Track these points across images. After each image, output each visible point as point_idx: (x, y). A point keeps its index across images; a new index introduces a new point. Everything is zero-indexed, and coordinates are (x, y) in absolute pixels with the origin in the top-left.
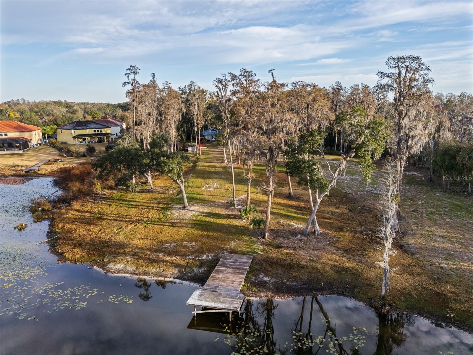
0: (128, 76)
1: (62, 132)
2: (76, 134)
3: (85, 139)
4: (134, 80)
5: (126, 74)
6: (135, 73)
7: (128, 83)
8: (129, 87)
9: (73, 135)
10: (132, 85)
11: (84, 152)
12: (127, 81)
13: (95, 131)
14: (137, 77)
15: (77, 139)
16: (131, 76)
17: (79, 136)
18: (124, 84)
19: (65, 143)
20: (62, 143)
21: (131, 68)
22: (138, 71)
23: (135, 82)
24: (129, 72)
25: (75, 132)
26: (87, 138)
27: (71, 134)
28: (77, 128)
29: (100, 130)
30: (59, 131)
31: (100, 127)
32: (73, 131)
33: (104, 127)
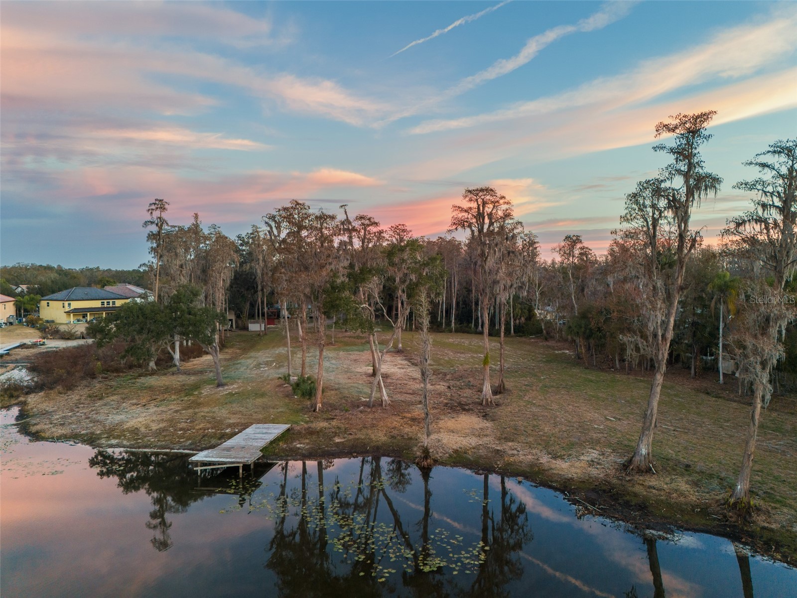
0: (151, 213)
1: (48, 306)
2: (72, 307)
3: (84, 316)
4: (160, 218)
5: (149, 210)
6: (163, 208)
7: (152, 223)
8: (154, 229)
9: (67, 309)
10: (157, 225)
11: (82, 333)
12: (149, 218)
13: (103, 303)
14: (165, 215)
15: (72, 315)
16: (157, 214)
17: (76, 311)
18: (146, 224)
19: (53, 321)
20: (47, 322)
21: (157, 202)
22: (166, 206)
23: (161, 221)
24: (153, 207)
25: (69, 305)
26: (88, 314)
27: (64, 307)
28: (73, 297)
29: (111, 301)
30: (44, 303)
31: (113, 296)
32: (66, 303)
33: (120, 297)
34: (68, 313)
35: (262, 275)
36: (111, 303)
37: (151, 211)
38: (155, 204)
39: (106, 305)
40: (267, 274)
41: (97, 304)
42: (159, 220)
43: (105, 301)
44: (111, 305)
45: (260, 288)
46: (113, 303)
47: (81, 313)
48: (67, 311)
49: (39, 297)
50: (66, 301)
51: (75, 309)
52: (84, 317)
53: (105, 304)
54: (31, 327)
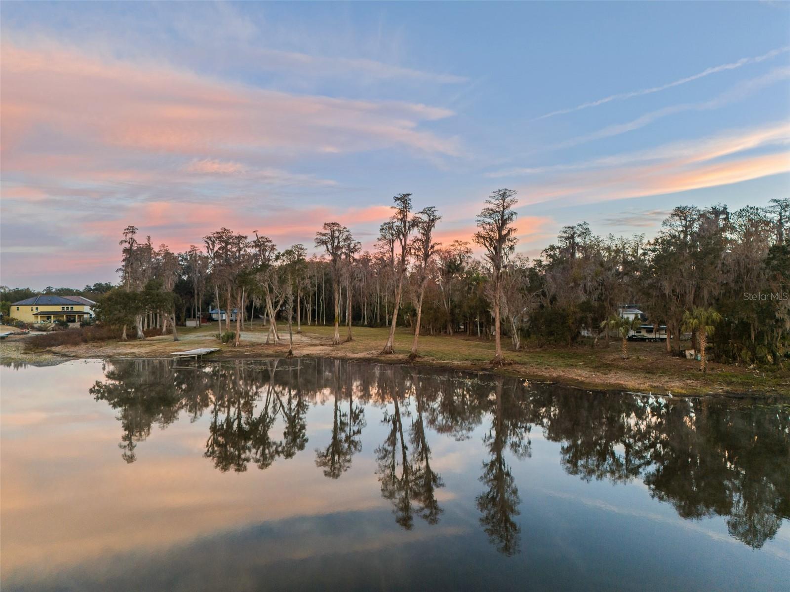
1: (18, 310)
2: (39, 311)
4: (132, 238)
5: (124, 233)
6: (133, 232)
7: (126, 241)
8: (127, 246)
10: (129, 243)
12: (124, 239)
13: (63, 308)
14: (135, 237)
15: (39, 316)
16: (129, 235)
17: (42, 314)
18: (121, 242)
21: (130, 228)
22: (136, 231)
23: (132, 240)
24: (127, 231)
25: (37, 308)
26: (52, 316)
27: (32, 310)
28: (40, 303)
29: (70, 307)
30: (14, 308)
31: (71, 303)
32: (34, 307)
33: (75, 303)
34: (36, 315)
35: (198, 282)
36: (70, 308)
37: (126, 234)
38: (128, 229)
39: (65, 310)
40: (202, 281)
41: (58, 309)
42: (130, 240)
43: (65, 307)
44: (70, 310)
45: (196, 292)
46: (72, 308)
47: (47, 315)
48: (34, 313)
49: (9, 303)
50: (35, 305)
51: (41, 312)
52: (48, 319)
53: (65, 308)
54: (7, 325)
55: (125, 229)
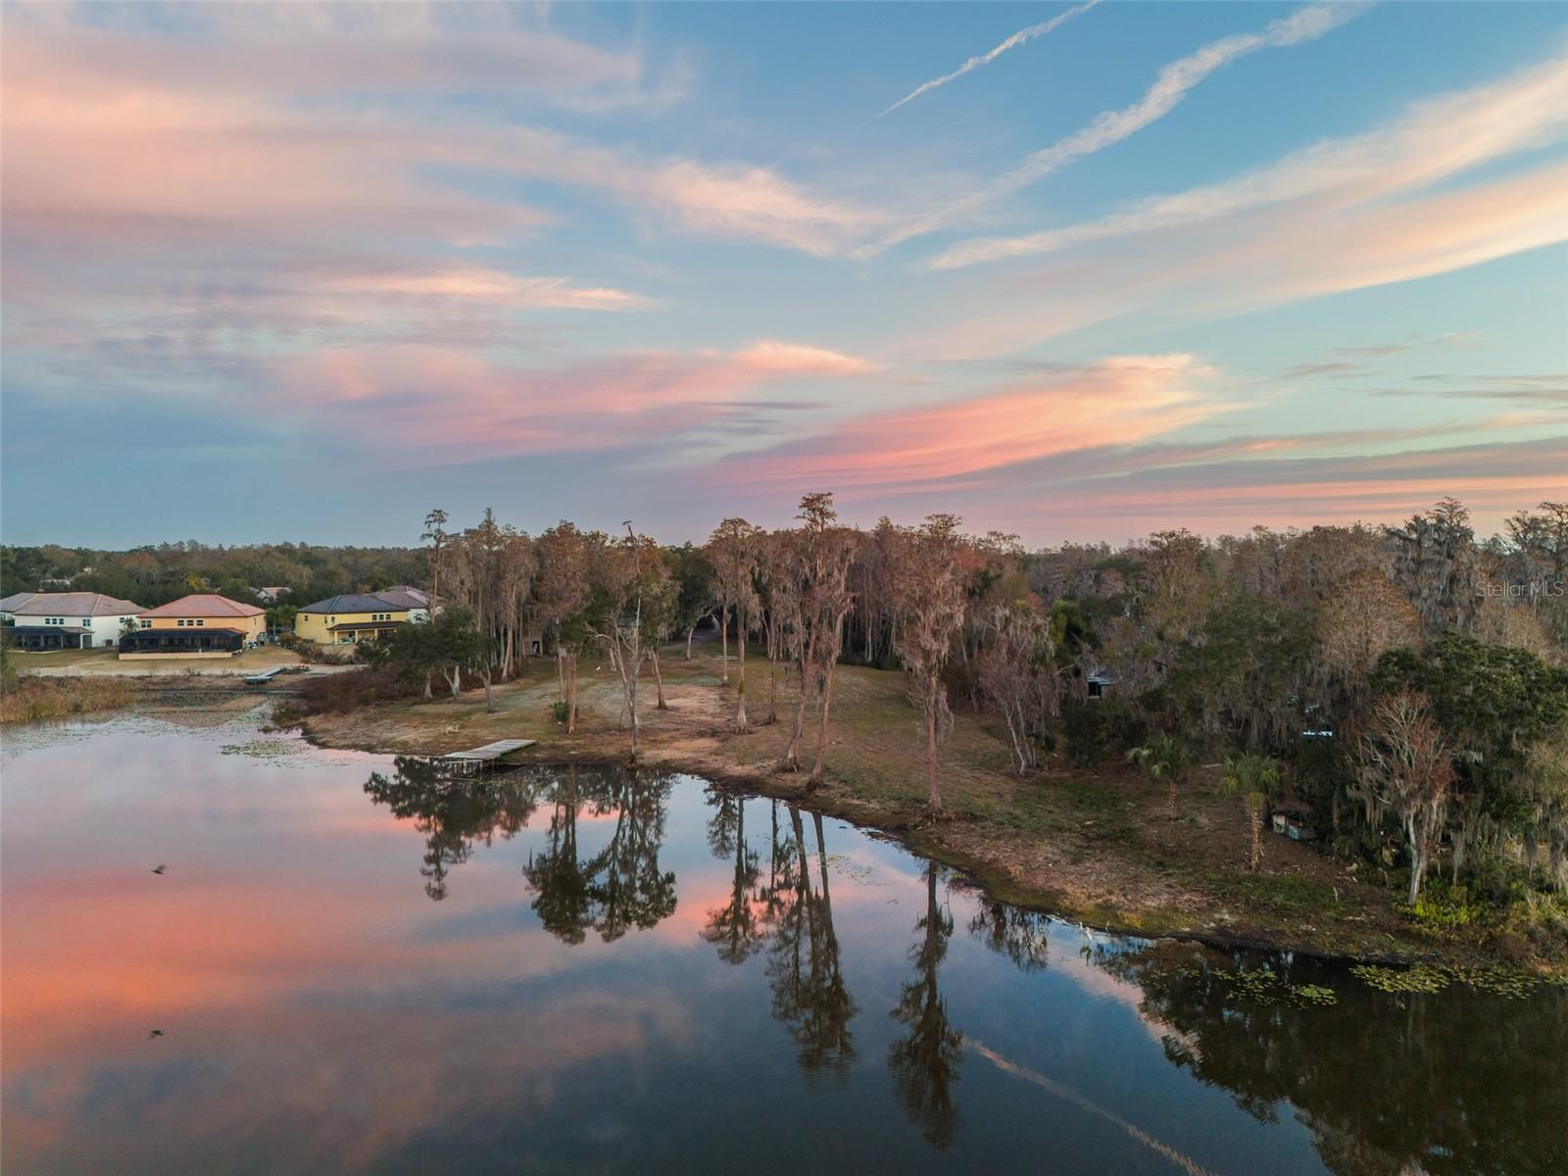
0: (430, 525)
1: (306, 620)
2: (337, 623)
3: (351, 634)
4: (438, 530)
5: (426, 523)
6: (441, 520)
7: (430, 535)
8: (432, 541)
9: (330, 625)
10: (435, 537)
11: (350, 657)
12: (427, 532)
13: (375, 617)
14: (443, 527)
15: (336, 633)
16: (434, 526)
17: (341, 628)
18: (424, 537)
19: (312, 641)
20: (307, 641)
21: (436, 513)
22: (445, 517)
23: (439, 533)
24: (431, 519)
25: (333, 618)
26: (356, 631)
27: (326, 622)
28: (338, 609)
29: (385, 614)
30: (301, 617)
31: (388, 607)
32: (330, 617)
33: (397, 608)
34: (332, 630)
36: (385, 617)
37: (429, 523)
38: (433, 515)
39: (378, 620)
41: (367, 618)
42: (437, 532)
43: (378, 614)
44: (385, 620)
46: (389, 617)
47: (347, 630)
48: (330, 626)
49: (294, 608)
50: (330, 614)
51: (340, 625)
52: (350, 636)
53: (378, 618)
54: (287, 648)
55: (429, 516)
